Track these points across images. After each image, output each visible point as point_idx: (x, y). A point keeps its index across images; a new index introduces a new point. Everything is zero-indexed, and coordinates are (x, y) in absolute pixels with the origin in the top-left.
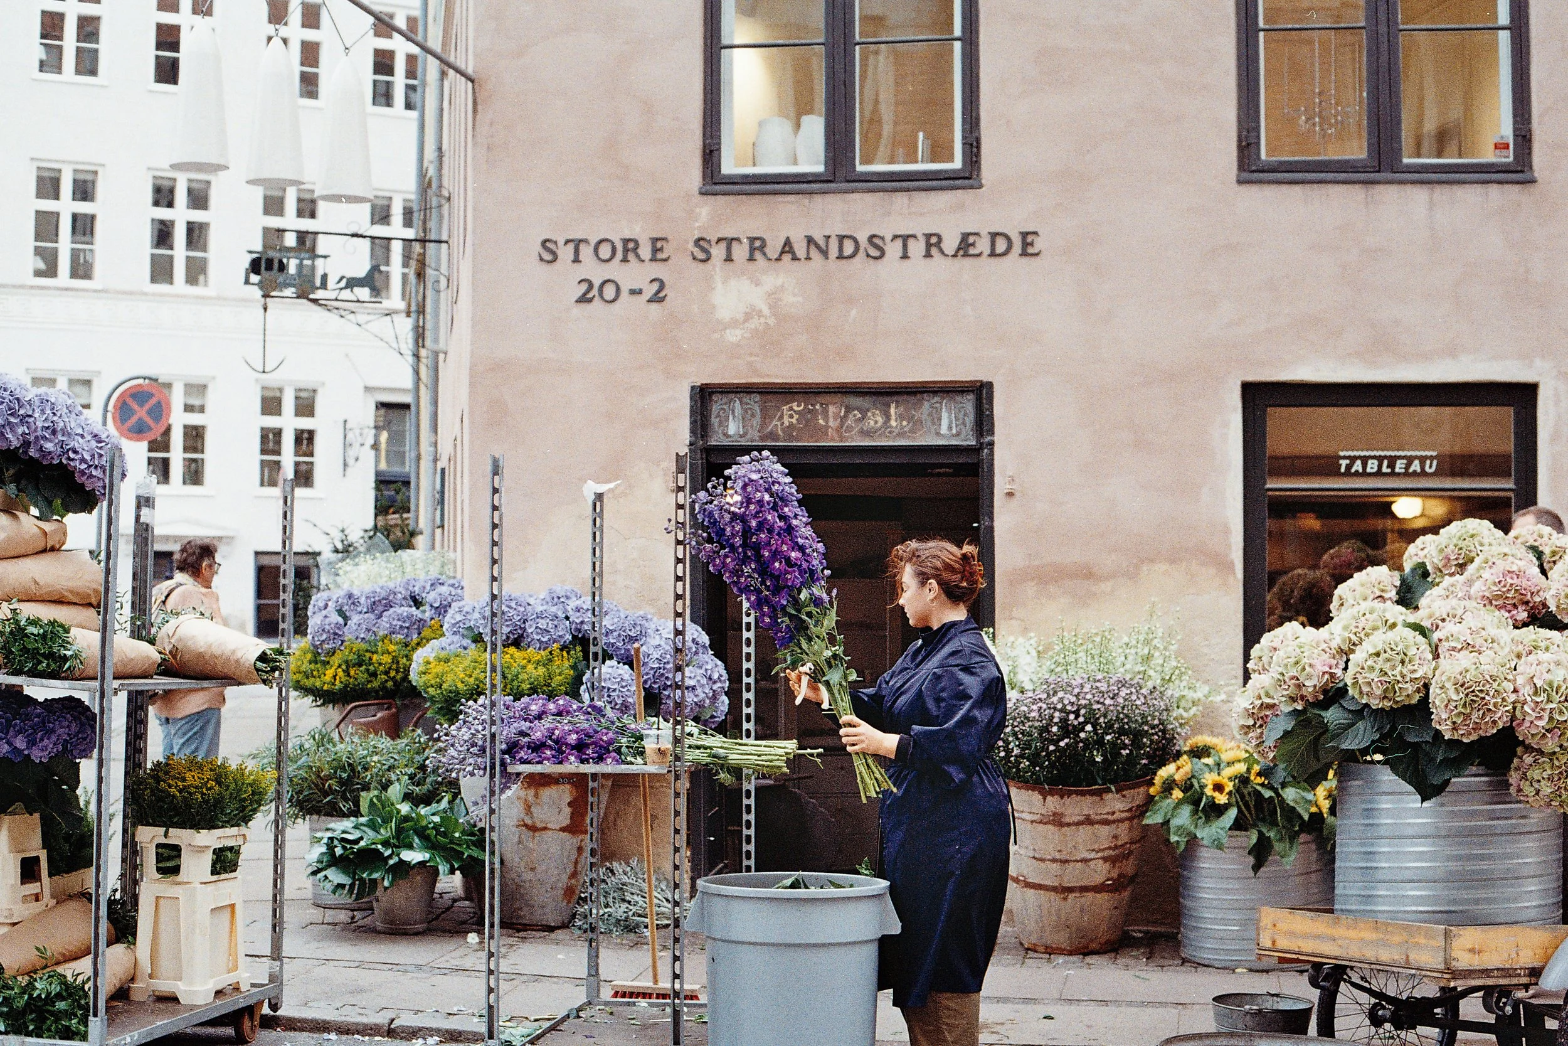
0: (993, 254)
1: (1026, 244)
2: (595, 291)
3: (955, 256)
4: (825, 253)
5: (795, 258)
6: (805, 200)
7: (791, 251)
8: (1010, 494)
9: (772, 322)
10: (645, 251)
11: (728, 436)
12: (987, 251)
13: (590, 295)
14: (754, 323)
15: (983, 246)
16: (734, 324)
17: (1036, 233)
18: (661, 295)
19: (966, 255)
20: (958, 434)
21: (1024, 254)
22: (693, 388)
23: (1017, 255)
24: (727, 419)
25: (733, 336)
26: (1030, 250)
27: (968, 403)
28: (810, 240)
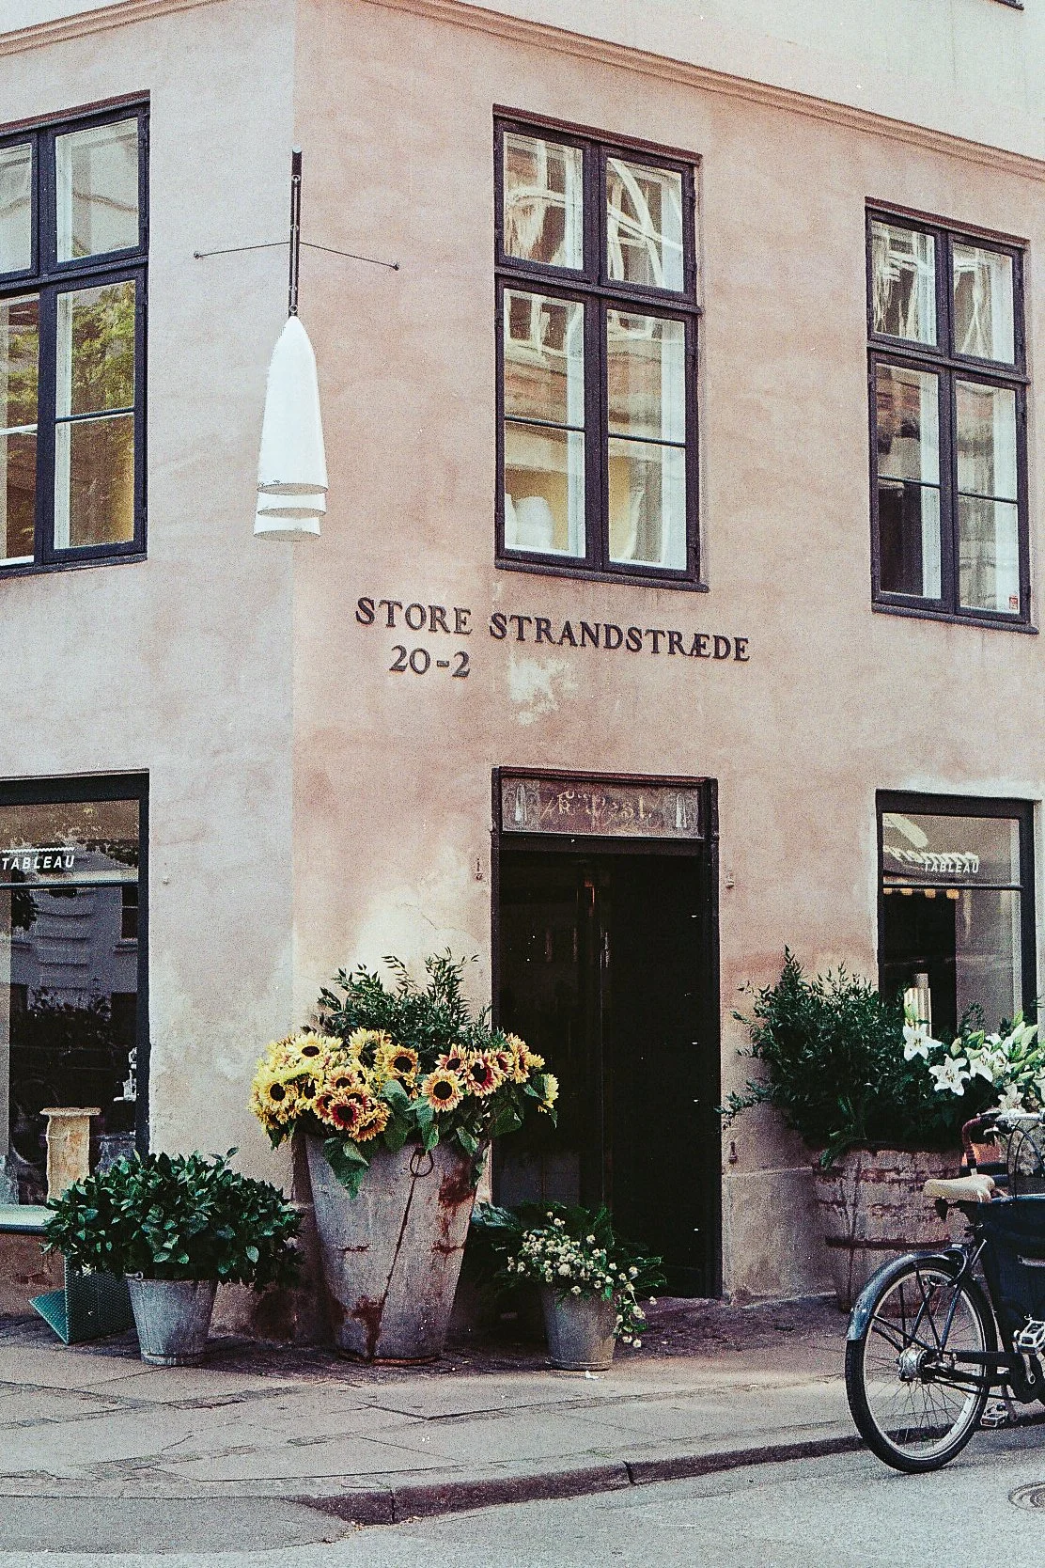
0: (717, 656)
1: (739, 650)
2: (406, 661)
3: (691, 655)
4: (595, 641)
5: (573, 643)
6: (579, 585)
7: (570, 636)
8: (730, 887)
9: (555, 707)
10: (450, 621)
11: (516, 823)
12: (713, 655)
13: (402, 664)
14: (540, 708)
15: (710, 649)
16: (524, 706)
17: (746, 640)
18: (465, 669)
19: (699, 655)
20: (688, 829)
21: (738, 658)
22: (494, 770)
23: (732, 659)
24: (514, 806)
25: (526, 718)
26: (742, 656)
27: (693, 798)
28: (585, 626)
